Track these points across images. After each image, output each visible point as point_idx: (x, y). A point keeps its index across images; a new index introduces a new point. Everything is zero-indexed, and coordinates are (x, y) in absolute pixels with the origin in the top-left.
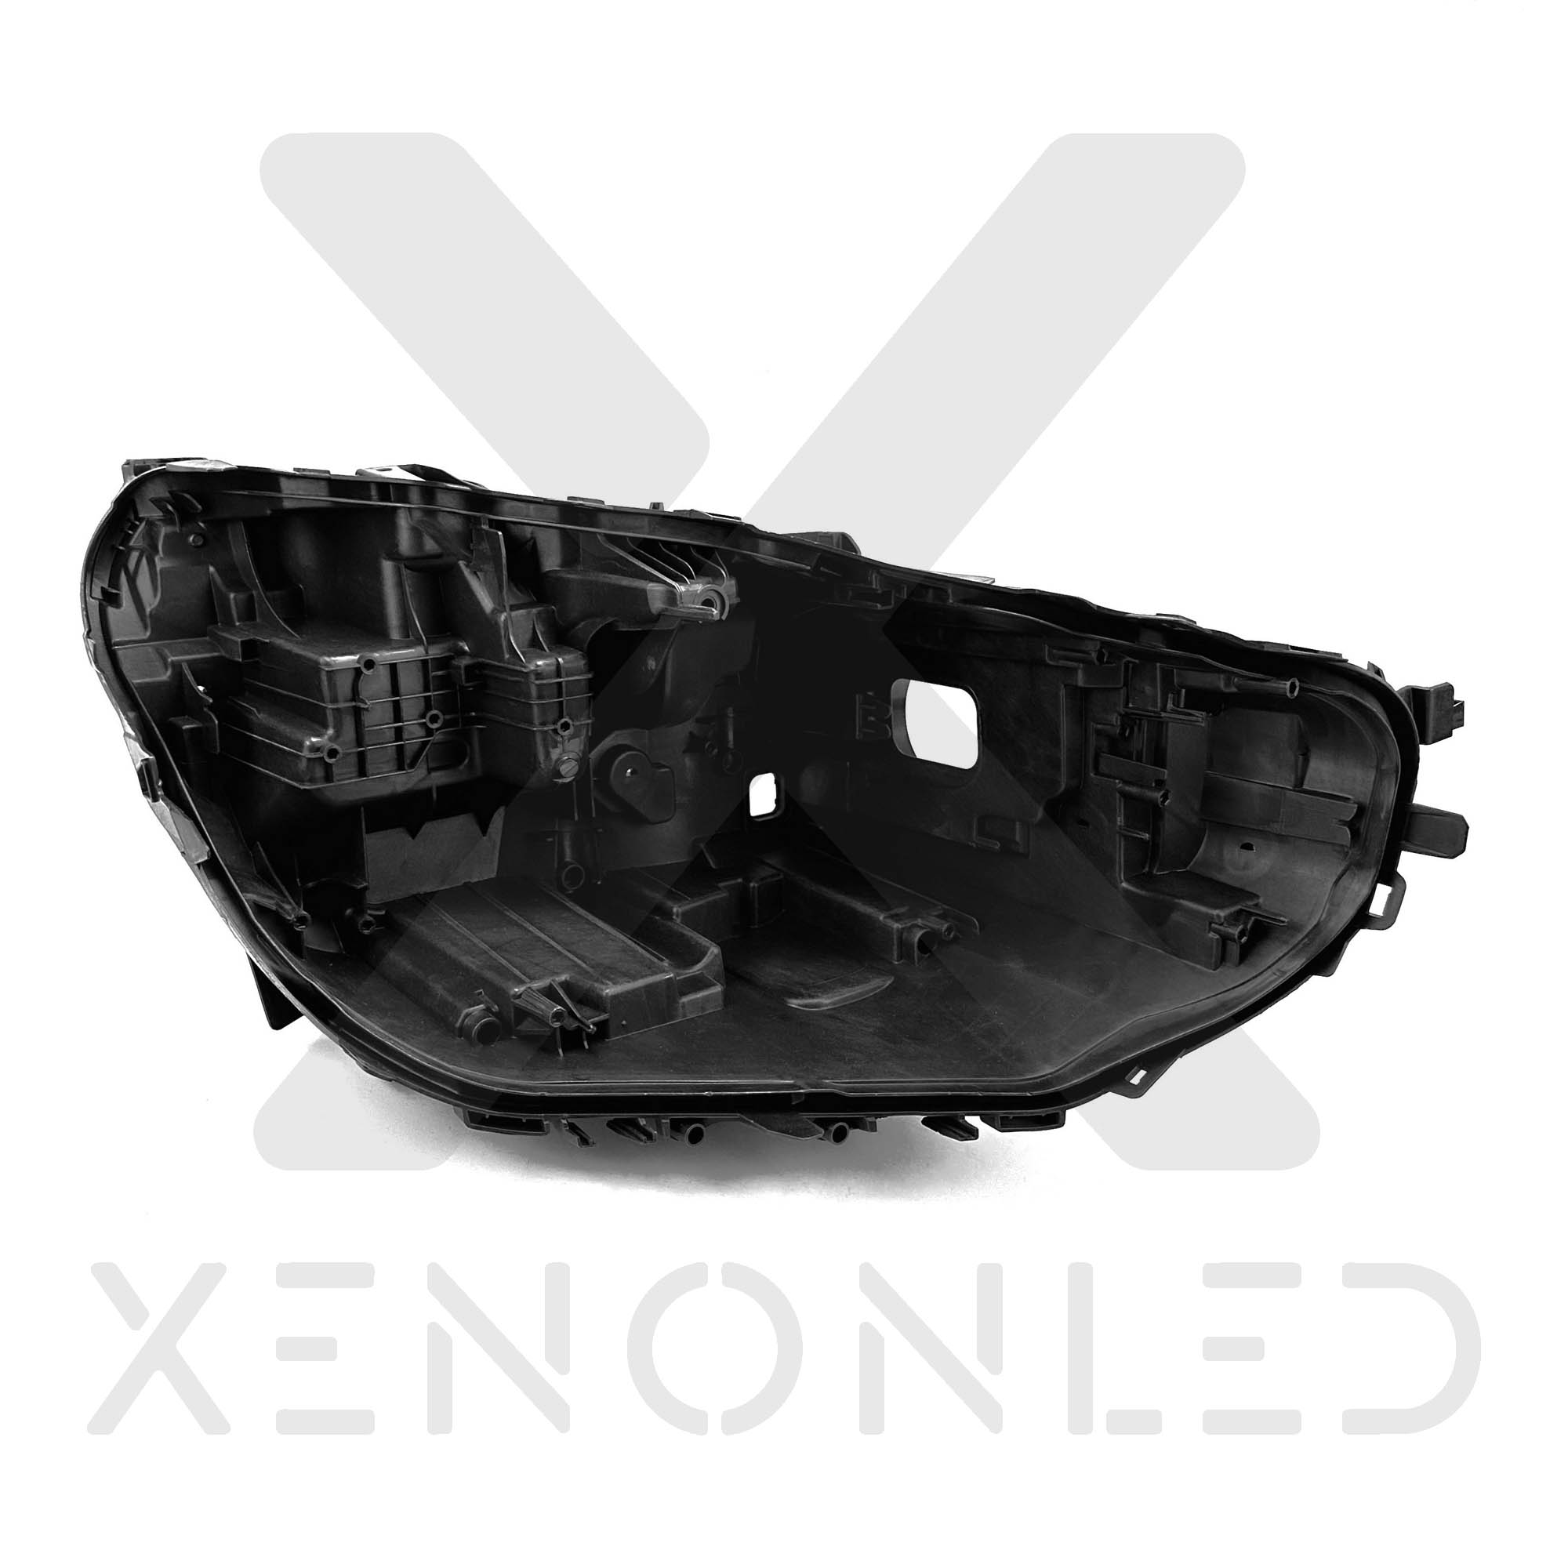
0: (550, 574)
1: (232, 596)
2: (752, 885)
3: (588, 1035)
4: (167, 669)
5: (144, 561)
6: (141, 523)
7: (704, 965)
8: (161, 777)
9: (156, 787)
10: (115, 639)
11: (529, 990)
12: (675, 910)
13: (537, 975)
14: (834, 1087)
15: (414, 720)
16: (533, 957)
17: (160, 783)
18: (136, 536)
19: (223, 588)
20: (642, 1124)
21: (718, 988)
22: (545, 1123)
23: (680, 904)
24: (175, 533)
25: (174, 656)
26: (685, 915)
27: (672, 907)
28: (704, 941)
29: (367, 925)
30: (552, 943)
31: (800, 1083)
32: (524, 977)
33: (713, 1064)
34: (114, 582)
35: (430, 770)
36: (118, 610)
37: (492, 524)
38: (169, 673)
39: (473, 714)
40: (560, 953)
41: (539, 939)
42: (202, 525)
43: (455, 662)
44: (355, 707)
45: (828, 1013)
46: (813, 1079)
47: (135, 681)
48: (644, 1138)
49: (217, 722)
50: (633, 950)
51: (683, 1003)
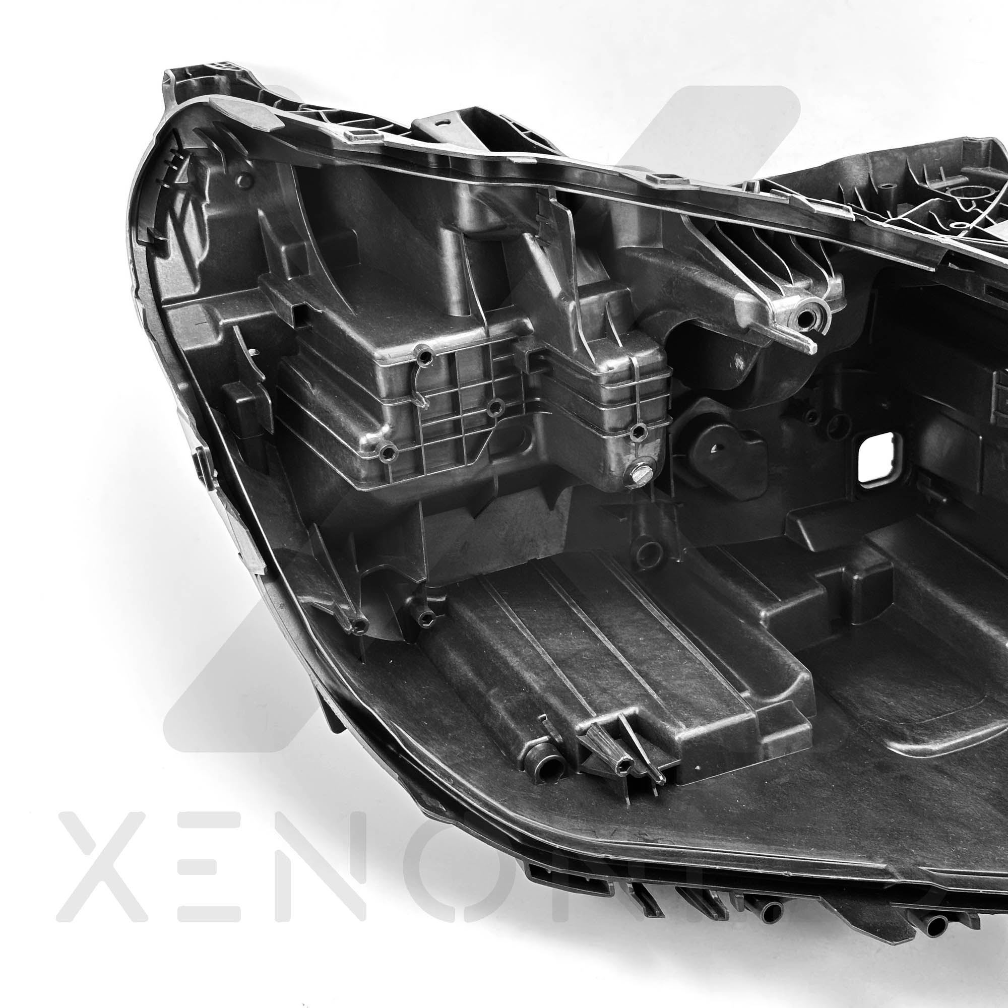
0: (628, 253)
1: (283, 249)
2: (856, 577)
3: (658, 786)
4: (218, 334)
5: (190, 207)
6: (185, 158)
7: (790, 693)
8: (216, 467)
9: (212, 478)
10: (165, 296)
11: (595, 728)
12: (763, 614)
13: (604, 707)
14: (932, 878)
15: (474, 409)
16: (600, 679)
17: (216, 474)
18: (181, 172)
19: (274, 238)
20: (713, 897)
21: (806, 726)
22: (610, 885)
23: (769, 608)
24: (220, 174)
25: (225, 319)
26: (773, 621)
27: (760, 611)
28: (793, 662)
29: (427, 618)
30: (623, 660)
31: (892, 869)
32: (589, 709)
33: (795, 832)
34: (161, 228)
35: (492, 457)
36: (167, 261)
37: (561, 196)
38: (220, 338)
39: (538, 399)
40: (631, 677)
41: (608, 653)
42: (249, 162)
43: (518, 346)
44: (411, 403)
45: (935, 763)
46: (908, 862)
47: (185, 349)
48: (715, 915)
49: (270, 402)
50: (711, 677)
51: (766, 744)
